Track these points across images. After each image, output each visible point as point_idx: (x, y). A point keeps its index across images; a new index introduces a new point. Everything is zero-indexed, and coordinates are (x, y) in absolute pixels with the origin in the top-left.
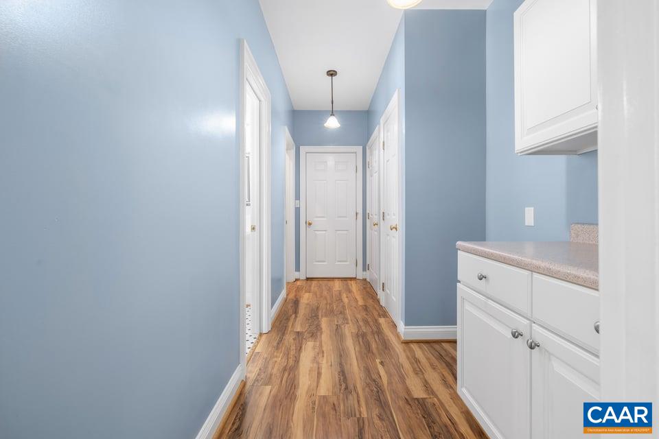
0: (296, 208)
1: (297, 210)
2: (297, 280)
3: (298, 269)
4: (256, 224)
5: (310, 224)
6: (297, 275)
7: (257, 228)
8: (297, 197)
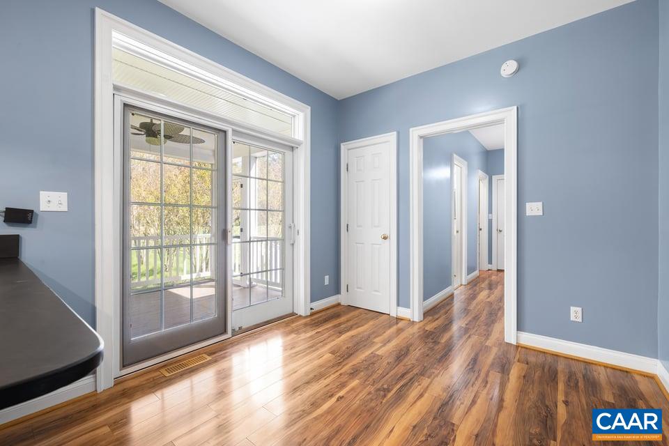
0: (489, 220)
1: (490, 222)
2: (489, 270)
3: (490, 262)
4: (459, 230)
5: (500, 231)
6: (490, 267)
7: (460, 232)
8: (490, 211)
